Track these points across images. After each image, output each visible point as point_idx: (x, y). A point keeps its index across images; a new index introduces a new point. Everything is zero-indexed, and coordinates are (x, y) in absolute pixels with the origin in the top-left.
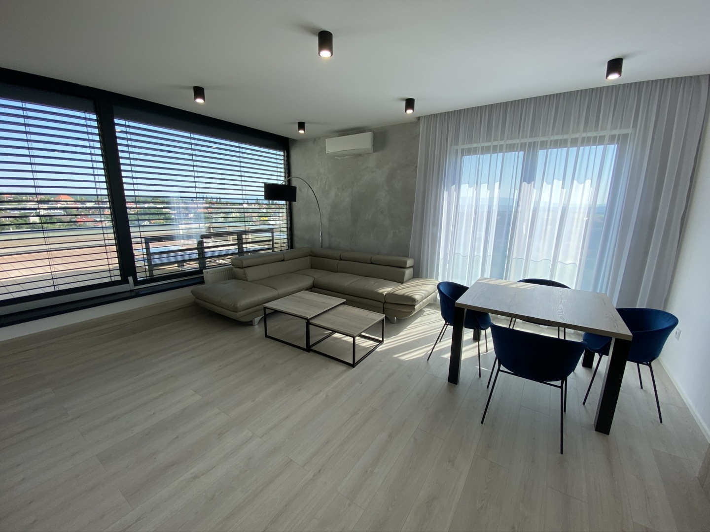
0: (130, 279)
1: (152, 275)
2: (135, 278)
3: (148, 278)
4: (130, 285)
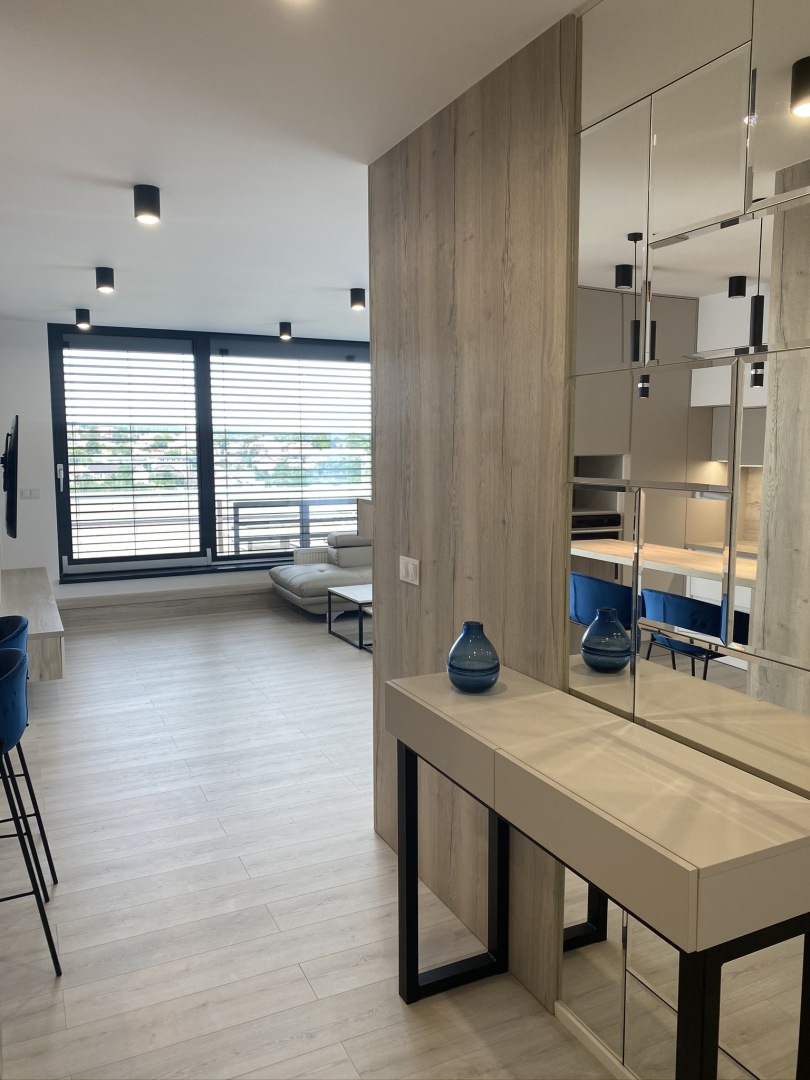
0: (209, 551)
1: (237, 551)
2: (214, 552)
3: (231, 554)
4: (207, 560)
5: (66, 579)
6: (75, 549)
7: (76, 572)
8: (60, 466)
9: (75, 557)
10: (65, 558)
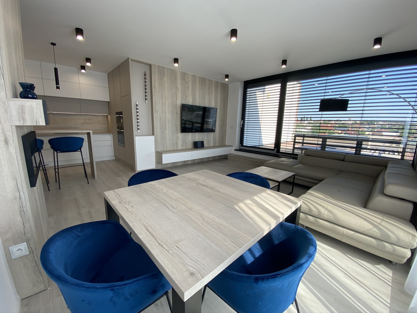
2: (279, 150)
3: (290, 152)
5: (240, 150)
6: (244, 143)
7: (243, 148)
8: (242, 121)
9: (244, 145)
10: (241, 144)
